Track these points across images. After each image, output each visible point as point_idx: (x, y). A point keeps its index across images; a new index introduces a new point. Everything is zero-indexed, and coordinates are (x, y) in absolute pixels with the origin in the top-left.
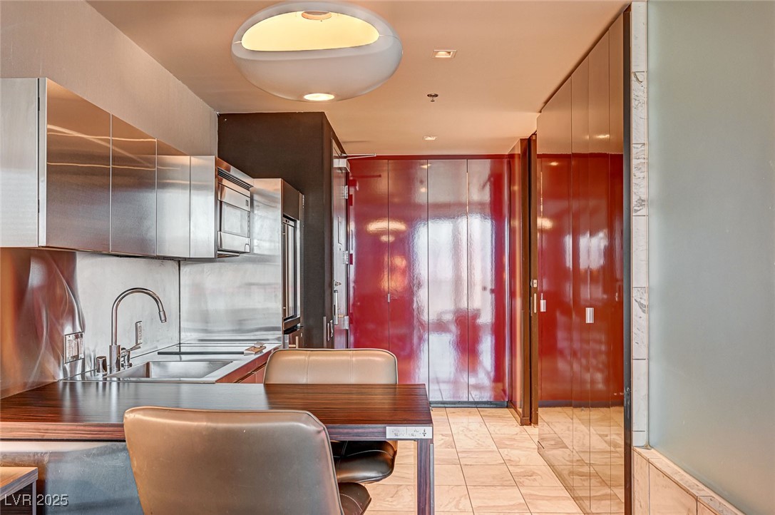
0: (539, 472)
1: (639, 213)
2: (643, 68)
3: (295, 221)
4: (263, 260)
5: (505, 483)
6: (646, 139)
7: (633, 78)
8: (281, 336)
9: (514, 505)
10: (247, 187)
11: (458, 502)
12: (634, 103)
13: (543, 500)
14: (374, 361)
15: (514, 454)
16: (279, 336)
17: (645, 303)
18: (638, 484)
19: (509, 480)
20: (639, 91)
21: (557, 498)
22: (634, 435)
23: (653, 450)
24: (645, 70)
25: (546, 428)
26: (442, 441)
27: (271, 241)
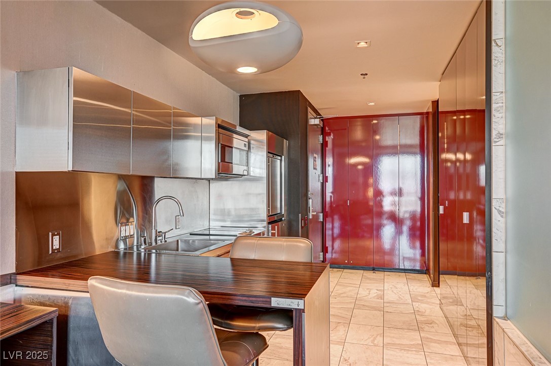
0: (437, 322)
1: (497, 144)
2: (502, 35)
3: (281, 156)
4: (256, 179)
5: (411, 328)
6: (504, 88)
7: (493, 44)
8: (266, 225)
9: (413, 345)
10: (246, 136)
11: (375, 339)
12: (494, 63)
13: (435, 343)
14: (297, 245)
15: (423, 307)
16: (265, 225)
17: (503, 210)
18: (497, 346)
19: (414, 326)
20: (498, 53)
21: (446, 342)
22: (494, 308)
23: (509, 321)
24: (503, 37)
25: (449, 290)
26: (376, 294)
27: (260, 168)
